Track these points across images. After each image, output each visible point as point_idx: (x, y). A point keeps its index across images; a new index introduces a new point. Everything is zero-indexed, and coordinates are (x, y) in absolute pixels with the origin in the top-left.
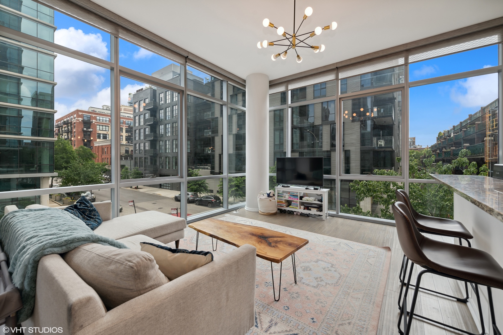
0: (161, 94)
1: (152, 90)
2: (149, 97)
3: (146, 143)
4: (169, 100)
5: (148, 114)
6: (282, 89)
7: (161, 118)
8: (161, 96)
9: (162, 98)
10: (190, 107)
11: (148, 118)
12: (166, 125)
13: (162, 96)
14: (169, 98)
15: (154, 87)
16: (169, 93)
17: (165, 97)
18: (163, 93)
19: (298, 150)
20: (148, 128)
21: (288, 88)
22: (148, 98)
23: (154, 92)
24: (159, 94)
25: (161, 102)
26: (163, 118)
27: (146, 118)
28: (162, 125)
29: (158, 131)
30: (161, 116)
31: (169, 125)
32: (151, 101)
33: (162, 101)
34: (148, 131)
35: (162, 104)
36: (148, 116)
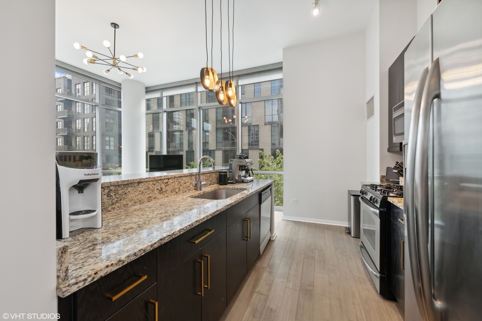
0: (77, 85)
1: (67, 79)
2: (62, 87)
3: (58, 139)
4: (88, 92)
5: (60, 106)
6: (157, 95)
7: (78, 111)
8: (77, 87)
9: (79, 89)
10: (114, 101)
11: (61, 110)
12: (84, 119)
13: (79, 87)
14: (88, 90)
15: (69, 76)
16: (87, 85)
17: (82, 88)
18: (80, 84)
19: (221, 148)
20: (61, 122)
21: (162, 95)
22: (60, 88)
23: (69, 81)
24: (76, 85)
25: (78, 94)
26: (80, 111)
27: (58, 110)
28: (79, 119)
29: (75, 126)
30: (77, 109)
31: (88, 119)
32: (64, 92)
33: (79, 92)
34: (61, 125)
35: (79, 96)
36: (60, 108)
